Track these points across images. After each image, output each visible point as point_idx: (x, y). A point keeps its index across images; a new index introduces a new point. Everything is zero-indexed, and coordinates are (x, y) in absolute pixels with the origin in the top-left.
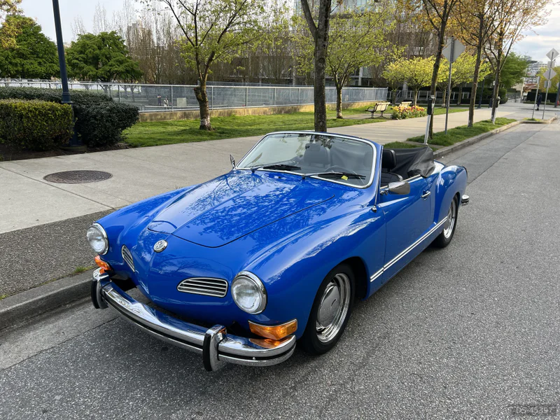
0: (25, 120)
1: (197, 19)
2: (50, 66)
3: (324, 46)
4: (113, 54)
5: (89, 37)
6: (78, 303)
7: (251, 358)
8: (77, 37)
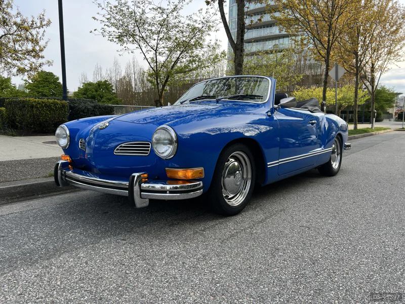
1: (157, 54)
3: (241, 55)
4: (105, 94)
5: (90, 84)
8: (82, 85)
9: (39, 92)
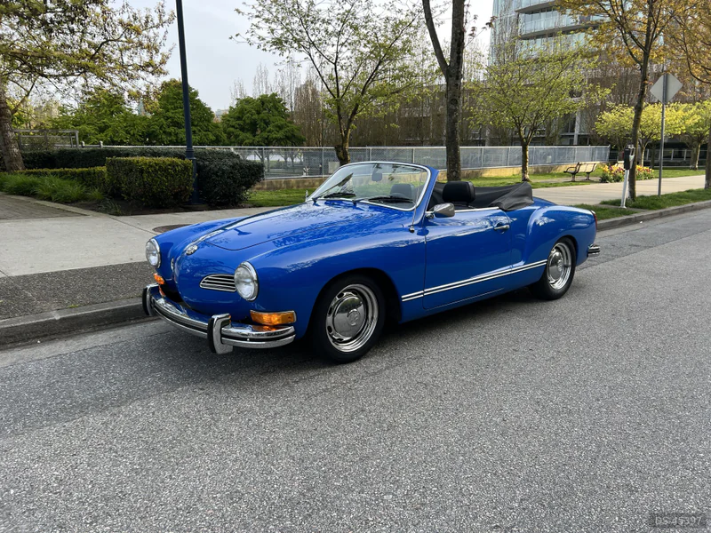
0: (145, 175)
2: (205, 135)
3: (458, 85)
4: (272, 119)
5: (248, 101)
6: (142, 320)
7: (246, 340)
8: (236, 102)
9: (168, 118)
